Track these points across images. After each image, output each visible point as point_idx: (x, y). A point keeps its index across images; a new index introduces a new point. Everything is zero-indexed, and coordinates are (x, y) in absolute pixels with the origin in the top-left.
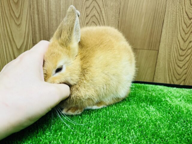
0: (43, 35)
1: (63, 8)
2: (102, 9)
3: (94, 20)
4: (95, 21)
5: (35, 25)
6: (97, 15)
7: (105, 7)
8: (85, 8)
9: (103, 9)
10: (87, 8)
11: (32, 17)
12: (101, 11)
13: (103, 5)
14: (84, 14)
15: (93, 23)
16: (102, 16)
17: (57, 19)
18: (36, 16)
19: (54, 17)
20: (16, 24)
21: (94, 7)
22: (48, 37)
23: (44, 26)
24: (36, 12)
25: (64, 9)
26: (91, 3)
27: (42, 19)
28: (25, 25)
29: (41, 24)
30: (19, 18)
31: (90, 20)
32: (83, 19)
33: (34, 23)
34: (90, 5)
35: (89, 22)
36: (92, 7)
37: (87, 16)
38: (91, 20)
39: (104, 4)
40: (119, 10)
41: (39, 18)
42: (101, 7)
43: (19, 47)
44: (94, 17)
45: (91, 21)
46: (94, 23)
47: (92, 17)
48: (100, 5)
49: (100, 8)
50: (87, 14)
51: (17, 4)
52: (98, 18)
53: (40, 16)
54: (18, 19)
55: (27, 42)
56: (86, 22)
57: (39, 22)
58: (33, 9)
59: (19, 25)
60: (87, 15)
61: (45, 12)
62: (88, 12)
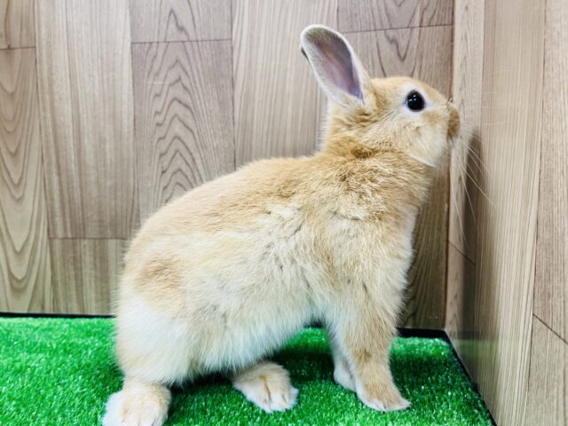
0: (71, 217)
1: (111, 160)
2: (196, 155)
3: (179, 180)
4: (182, 183)
5: (52, 199)
6: (184, 168)
7: (201, 149)
8: (157, 157)
9: (198, 155)
10: (161, 155)
11: (47, 181)
12: (194, 160)
13: (197, 146)
14: (156, 167)
15: (178, 186)
16: (198, 170)
17: (98, 182)
18: (55, 179)
19: (93, 178)
20: (13, 197)
21: (177, 151)
22: (81, 221)
23: (71, 200)
24: (54, 170)
25: (114, 161)
26: (171, 144)
27: (68, 184)
28: (32, 198)
29: (66, 195)
30: (19, 184)
31: (170, 180)
32: (155, 178)
33: (51, 193)
34: (168, 149)
35: (168, 184)
36: (173, 153)
37: (164, 172)
38: (173, 179)
39: (199, 143)
40: (233, 156)
41: (60, 183)
42: (192, 151)
43: (18, 249)
44: (179, 173)
45: (172, 184)
46: (181, 185)
47: (175, 173)
48: (189, 146)
49: (191, 154)
50: (162, 167)
51: (14, 155)
52: (189, 174)
53: (64, 178)
54: (17, 186)
55: (36, 237)
56: (163, 184)
57: (61, 190)
58: (49, 164)
59: (19, 200)
60: (164, 169)
61: (73, 168)
62: (166, 164)
